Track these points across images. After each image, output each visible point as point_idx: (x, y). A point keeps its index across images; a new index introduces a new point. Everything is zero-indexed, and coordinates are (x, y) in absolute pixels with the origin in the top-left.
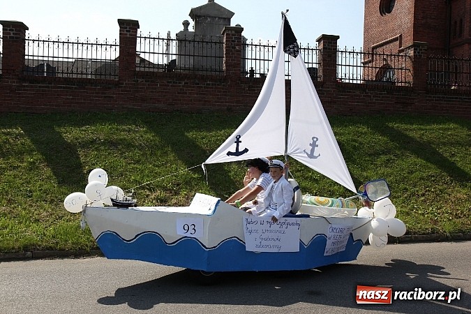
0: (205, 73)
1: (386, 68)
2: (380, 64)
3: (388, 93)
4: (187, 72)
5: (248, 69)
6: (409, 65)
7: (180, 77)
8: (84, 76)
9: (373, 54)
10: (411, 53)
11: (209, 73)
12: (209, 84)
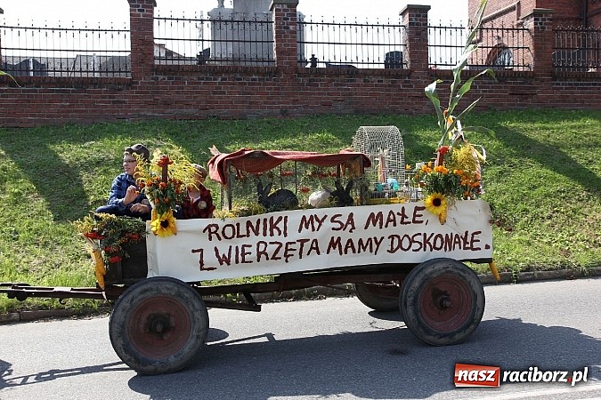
0: (248, 64)
1: (500, 49)
2: (489, 40)
3: (500, 81)
4: (224, 64)
5: (308, 57)
6: (527, 40)
7: (216, 71)
8: (84, 75)
10: (531, 24)
11: (254, 64)
12: (255, 80)
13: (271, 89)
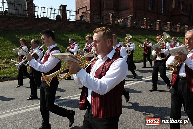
0: (20, 16)
2: (80, 15)
4: (13, 15)
5: (36, 15)
6: (89, 16)
7: (10, 17)
9: (79, 12)
10: (89, 12)
11: (21, 16)
12: (22, 20)
13: (26, 23)
